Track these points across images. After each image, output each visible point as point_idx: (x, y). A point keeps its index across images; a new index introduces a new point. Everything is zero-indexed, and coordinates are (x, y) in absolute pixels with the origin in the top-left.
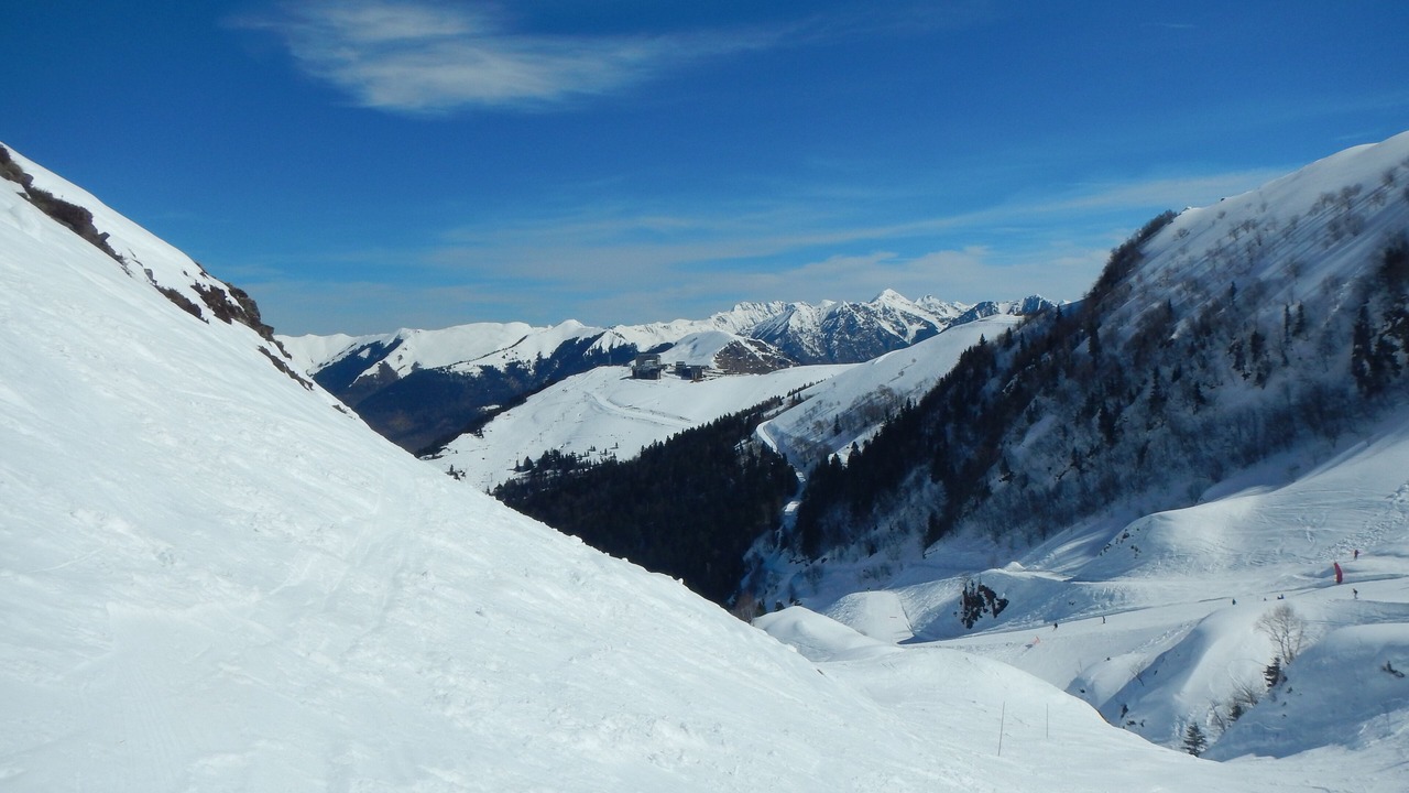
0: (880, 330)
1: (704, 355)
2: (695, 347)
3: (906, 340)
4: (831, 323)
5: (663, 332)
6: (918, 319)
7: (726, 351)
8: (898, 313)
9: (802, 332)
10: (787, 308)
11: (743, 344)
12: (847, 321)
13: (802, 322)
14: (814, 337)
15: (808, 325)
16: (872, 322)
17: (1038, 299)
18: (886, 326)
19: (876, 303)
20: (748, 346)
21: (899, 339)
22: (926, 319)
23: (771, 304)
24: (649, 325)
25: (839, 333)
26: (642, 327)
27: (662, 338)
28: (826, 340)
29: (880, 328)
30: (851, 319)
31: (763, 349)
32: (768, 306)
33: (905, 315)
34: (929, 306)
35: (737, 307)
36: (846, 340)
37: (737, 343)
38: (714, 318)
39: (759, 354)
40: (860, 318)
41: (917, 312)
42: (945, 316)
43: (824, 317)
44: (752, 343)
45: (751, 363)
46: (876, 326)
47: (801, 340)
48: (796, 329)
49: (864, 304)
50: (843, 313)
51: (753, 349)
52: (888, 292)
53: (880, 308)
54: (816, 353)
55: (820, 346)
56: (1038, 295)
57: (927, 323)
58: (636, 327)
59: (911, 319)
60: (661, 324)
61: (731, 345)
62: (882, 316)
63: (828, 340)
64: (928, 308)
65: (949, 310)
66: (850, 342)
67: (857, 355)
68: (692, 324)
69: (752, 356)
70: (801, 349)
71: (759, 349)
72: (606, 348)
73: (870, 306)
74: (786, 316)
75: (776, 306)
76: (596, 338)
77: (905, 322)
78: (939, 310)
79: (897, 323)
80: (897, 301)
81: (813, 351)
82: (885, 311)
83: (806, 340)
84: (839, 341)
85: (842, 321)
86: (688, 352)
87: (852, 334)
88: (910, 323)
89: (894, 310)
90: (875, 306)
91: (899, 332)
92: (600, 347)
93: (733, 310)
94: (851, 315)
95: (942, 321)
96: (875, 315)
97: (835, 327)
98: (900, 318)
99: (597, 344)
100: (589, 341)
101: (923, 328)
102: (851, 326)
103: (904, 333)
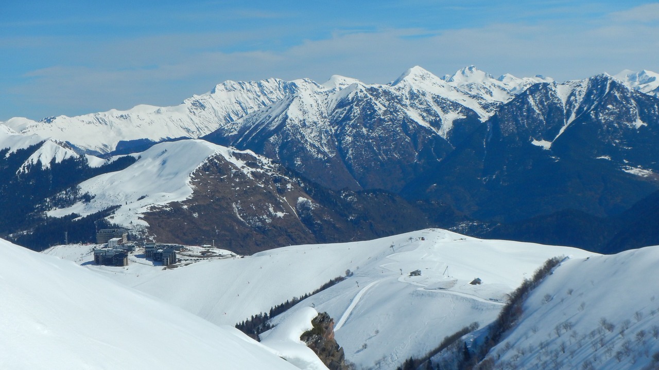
0: (406, 123)
1: (176, 174)
2: (164, 162)
3: (440, 133)
4: (342, 113)
5: (120, 124)
6: (455, 105)
7: (205, 168)
8: (429, 98)
9: (304, 125)
10: (285, 88)
11: (227, 157)
12: (363, 109)
13: (305, 113)
14: (320, 132)
15: (312, 117)
16: (396, 111)
17: (606, 79)
18: (414, 115)
19: (401, 85)
20: (233, 160)
21: (430, 132)
22: (465, 104)
23: (264, 83)
24: (101, 115)
25: (354, 126)
26: (90, 117)
27: (119, 133)
28: (336, 135)
29: (406, 118)
30: (369, 108)
31: (252, 163)
32: (260, 85)
33: (438, 100)
34: (470, 87)
35: (219, 87)
36: (363, 136)
37: (219, 157)
38: (188, 103)
39: (247, 171)
40: (380, 106)
41: (454, 96)
42: (489, 99)
43: (333, 105)
44: (238, 156)
45: (237, 184)
46: (401, 116)
47: (303, 137)
48: (296, 122)
49: (384, 87)
50: (357, 100)
51: (239, 163)
52: (416, 70)
53: (406, 92)
54: (324, 153)
55: (330, 144)
56: (606, 74)
57: (467, 111)
58: (83, 117)
59: (446, 105)
60: (116, 113)
61: (211, 161)
62: (408, 102)
63: (339, 136)
64: (468, 90)
65: (496, 92)
66: (368, 137)
67: (376, 154)
68: (158, 112)
69: (240, 174)
70: (303, 149)
71: (248, 164)
72: (46, 163)
73: (392, 90)
74: (283, 105)
75: (271, 84)
76: (33, 149)
77: (437, 109)
78: (482, 93)
79: (428, 111)
80: (427, 82)
81: (319, 151)
82: (413, 96)
83: (310, 136)
84: (354, 136)
85: (357, 111)
86: (155, 170)
87: (371, 128)
88: (445, 111)
89: (424, 94)
90: (399, 89)
91: (431, 123)
92: (39, 163)
93: (213, 92)
94: (369, 103)
95: (485, 107)
96: (400, 101)
97: (347, 118)
98: (432, 103)
99: (34, 158)
100: (24, 154)
101: (462, 117)
102: (369, 114)
103: (437, 124)
